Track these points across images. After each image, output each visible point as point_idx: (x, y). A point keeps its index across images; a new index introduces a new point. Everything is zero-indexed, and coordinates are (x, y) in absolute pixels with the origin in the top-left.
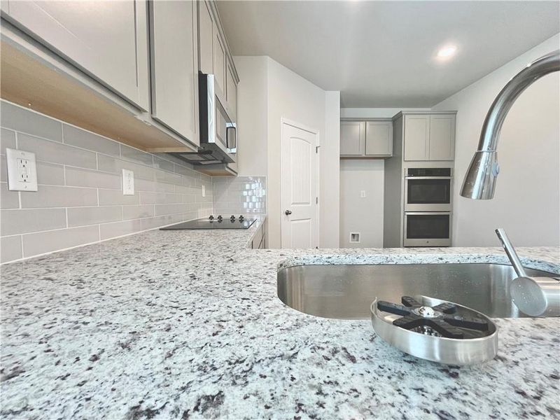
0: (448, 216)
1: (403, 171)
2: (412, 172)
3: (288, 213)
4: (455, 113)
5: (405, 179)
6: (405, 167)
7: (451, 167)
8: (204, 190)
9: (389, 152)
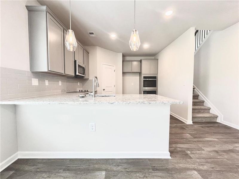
0: (156, 91)
1: (142, 77)
2: (144, 77)
3: (104, 90)
4: (158, 60)
5: (143, 79)
6: (143, 76)
7: (157, 76)
8: (79, 84)
9: (139, 71)
